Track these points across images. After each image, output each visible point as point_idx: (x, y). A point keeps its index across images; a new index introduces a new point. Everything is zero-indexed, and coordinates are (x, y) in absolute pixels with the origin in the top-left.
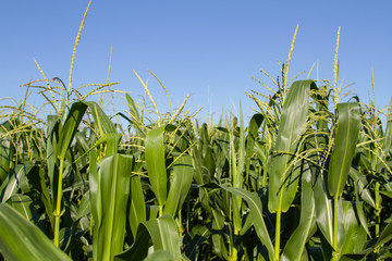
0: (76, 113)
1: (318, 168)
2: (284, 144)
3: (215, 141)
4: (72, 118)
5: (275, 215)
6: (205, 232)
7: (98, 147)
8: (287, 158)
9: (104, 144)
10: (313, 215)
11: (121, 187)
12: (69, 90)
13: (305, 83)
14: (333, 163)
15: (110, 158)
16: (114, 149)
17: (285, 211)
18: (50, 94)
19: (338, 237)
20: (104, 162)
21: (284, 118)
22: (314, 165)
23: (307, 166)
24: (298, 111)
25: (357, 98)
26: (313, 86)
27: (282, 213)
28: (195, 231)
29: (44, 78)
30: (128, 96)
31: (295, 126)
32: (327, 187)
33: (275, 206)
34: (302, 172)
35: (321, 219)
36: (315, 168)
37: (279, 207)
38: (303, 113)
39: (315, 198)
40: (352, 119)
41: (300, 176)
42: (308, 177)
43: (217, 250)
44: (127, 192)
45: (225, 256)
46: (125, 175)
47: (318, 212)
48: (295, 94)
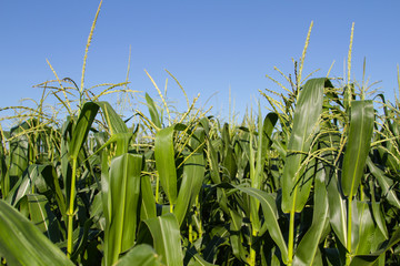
0: (89, 113)
1: (333, 168)
2: (297, 143)
3: (237, 141)
4: (84, 119)
5: (289, 215)
6: (224, 233)
7: (109, 147)
8: (300, 157)
9: (114, 143)
10: (326, 215)
11: (131, 186)
12: (81, 90)
13: (319, 81)
14: (346, 162)
15: (120, 158)
16: (124, 148)
17: (298, 211)
18: (63, 95)
19: (352, 238)
20: (113, 162)
21: (298, 117)
22: (328, 165)
23: (321, 166)
24: (312, 110)
25: (381, 96)
26: (328, 84)
27: (296, 214)
28: (215, 232)
29: (56, 78)
30: (147, 96)
31: (309, 125)
32: (341, 187)
33: (288, 206)
34: (316, 171)
35: (335, 220)
36: (329, 168)
37: (292, 207)
38: (316, 111)
39: (329, 198)
40: (366, 118)
41: (314, 176)
42: (322, 176)
43: (235, 251)
44: (137, 191)
45: (243, 257)
46: (136, 174)
47: (332, 212)
48: (309, 92)
